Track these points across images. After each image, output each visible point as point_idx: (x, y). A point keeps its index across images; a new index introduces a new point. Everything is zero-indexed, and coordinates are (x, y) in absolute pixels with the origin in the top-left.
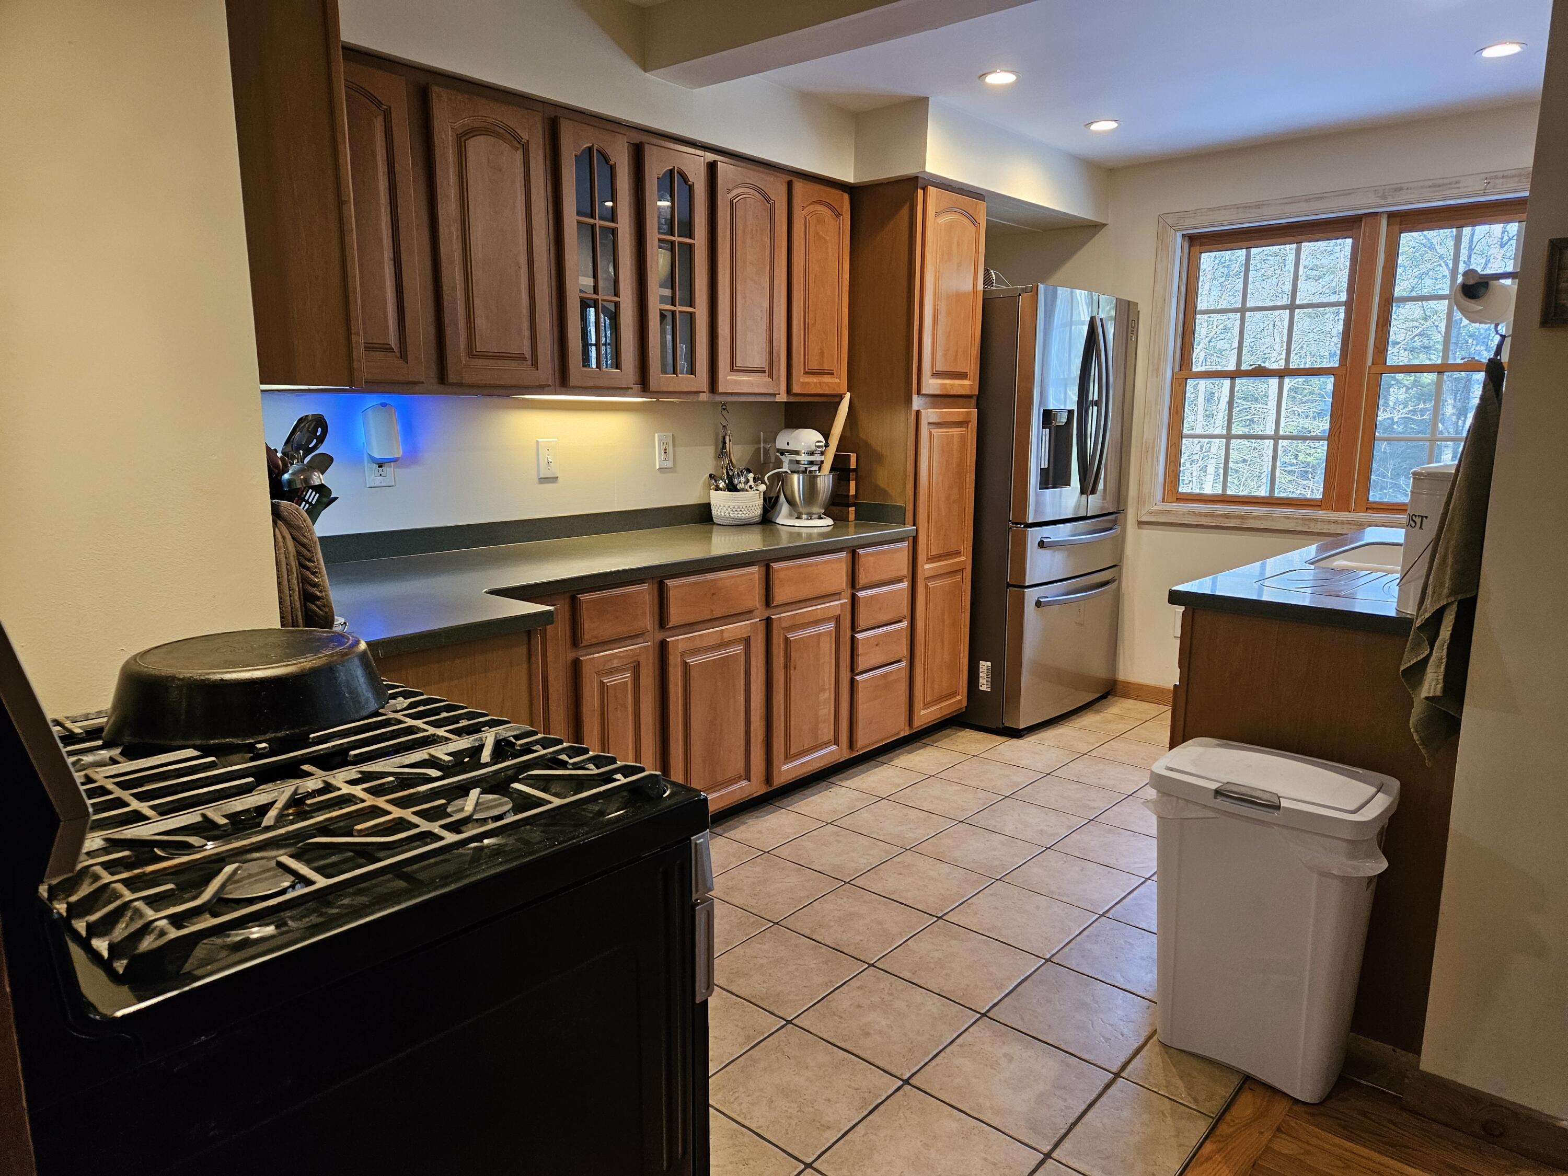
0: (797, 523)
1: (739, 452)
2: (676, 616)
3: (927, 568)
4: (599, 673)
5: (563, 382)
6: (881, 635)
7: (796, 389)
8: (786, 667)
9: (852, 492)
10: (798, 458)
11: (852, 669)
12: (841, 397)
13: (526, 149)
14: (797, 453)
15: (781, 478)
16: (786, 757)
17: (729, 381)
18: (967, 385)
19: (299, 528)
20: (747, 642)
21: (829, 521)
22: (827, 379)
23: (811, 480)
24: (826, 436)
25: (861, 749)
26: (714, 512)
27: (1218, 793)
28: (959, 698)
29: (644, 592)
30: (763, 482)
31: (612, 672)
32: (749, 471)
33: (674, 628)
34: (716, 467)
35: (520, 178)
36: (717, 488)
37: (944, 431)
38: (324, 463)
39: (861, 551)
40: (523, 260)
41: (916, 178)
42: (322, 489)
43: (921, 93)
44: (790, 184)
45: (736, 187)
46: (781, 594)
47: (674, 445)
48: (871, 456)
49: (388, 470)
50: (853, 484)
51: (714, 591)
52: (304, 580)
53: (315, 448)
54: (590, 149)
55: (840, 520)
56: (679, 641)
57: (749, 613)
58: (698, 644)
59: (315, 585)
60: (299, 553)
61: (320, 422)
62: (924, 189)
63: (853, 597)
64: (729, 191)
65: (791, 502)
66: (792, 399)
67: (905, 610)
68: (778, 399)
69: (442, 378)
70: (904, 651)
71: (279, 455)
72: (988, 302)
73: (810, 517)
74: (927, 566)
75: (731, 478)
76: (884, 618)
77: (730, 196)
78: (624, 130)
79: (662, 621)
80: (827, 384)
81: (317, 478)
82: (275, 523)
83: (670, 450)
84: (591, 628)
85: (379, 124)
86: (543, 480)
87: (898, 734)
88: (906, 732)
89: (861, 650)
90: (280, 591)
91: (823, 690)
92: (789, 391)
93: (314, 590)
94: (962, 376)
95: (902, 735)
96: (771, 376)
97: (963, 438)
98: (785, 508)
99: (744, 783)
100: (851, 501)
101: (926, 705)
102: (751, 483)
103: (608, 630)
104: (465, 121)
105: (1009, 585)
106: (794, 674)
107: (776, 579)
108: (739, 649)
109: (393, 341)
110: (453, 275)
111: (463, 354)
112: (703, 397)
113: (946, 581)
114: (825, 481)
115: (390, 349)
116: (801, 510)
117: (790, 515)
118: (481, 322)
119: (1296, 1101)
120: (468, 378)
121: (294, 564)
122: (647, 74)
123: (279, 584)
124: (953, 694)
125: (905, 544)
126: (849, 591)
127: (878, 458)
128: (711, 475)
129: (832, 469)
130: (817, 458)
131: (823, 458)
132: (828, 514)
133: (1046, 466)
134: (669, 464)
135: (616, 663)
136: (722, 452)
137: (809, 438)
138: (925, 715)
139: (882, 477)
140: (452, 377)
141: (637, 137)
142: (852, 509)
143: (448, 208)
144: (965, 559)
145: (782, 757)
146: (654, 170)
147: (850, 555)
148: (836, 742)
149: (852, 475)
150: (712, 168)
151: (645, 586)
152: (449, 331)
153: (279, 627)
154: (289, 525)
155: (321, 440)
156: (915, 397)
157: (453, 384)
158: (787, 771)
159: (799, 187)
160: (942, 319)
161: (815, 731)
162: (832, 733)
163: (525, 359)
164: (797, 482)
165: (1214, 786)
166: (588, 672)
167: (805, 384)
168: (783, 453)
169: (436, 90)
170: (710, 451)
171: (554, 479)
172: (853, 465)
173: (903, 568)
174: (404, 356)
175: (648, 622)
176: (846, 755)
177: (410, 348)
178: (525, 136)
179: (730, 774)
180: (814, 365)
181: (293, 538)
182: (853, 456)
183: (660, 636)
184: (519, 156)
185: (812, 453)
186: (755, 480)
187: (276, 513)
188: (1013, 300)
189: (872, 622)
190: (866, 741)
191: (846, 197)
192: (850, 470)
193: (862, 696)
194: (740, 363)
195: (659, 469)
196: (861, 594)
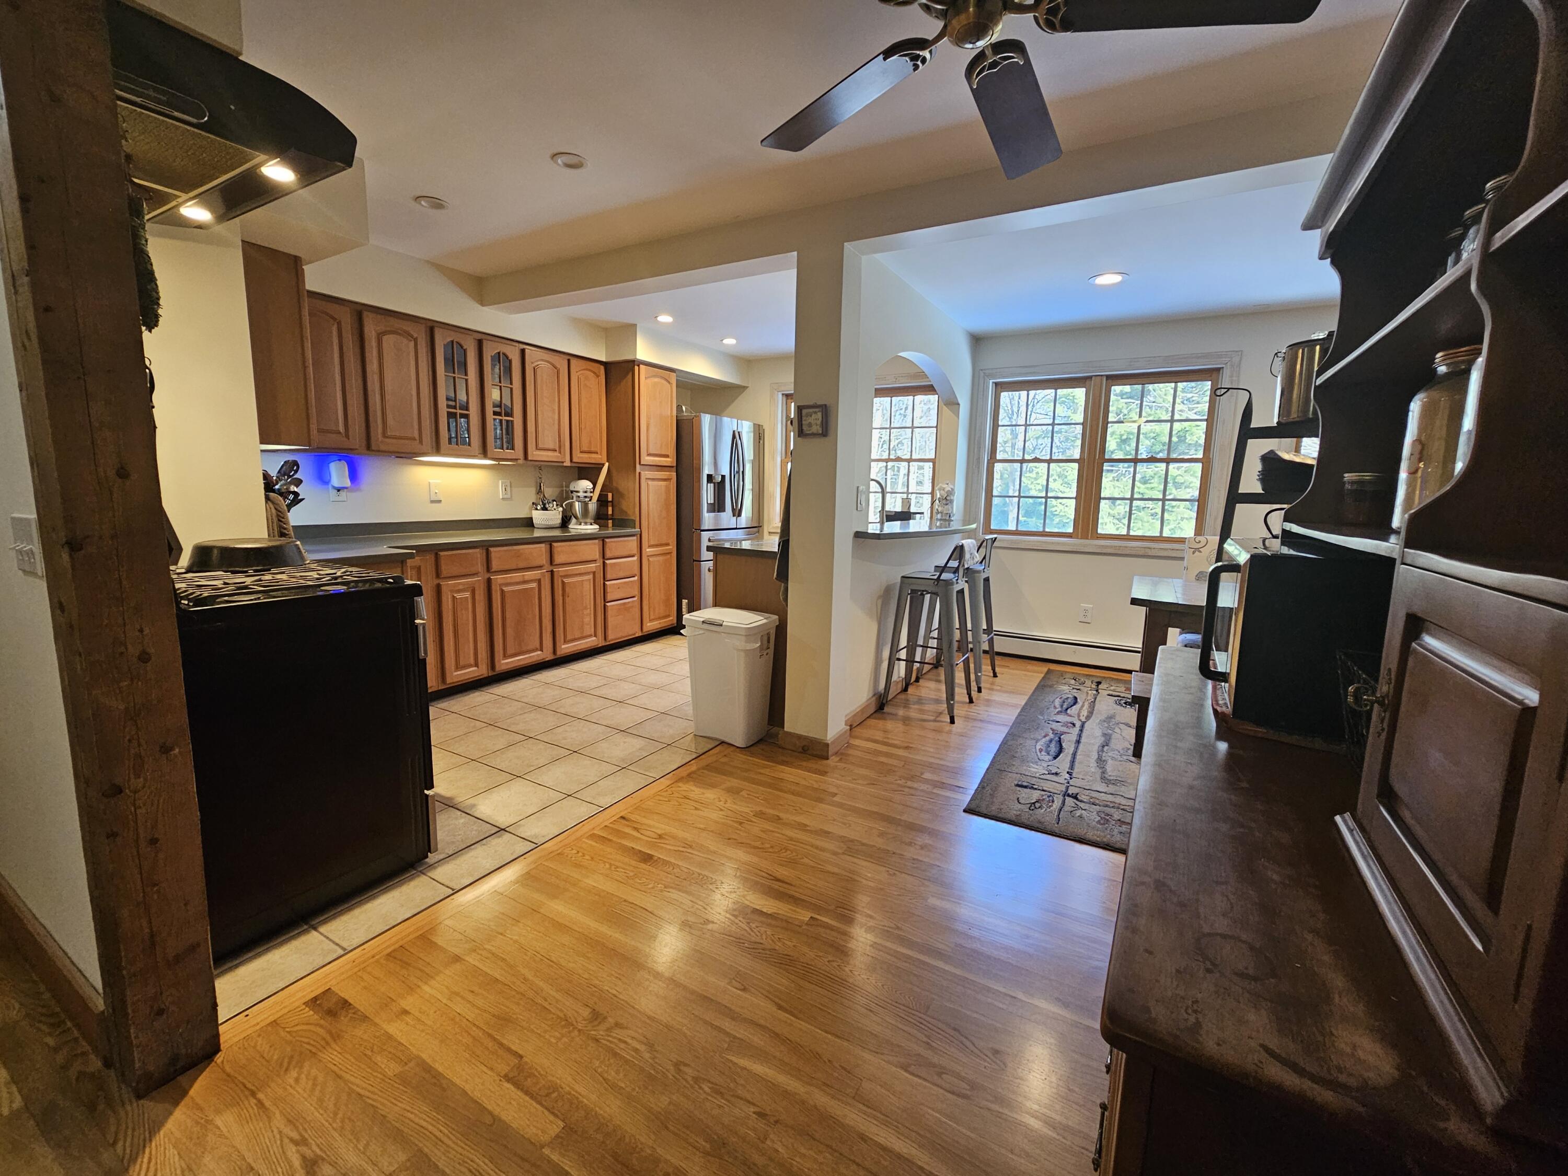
0: (579, 527)
1: (549, 492)
2: (495, 566)
3: (648, 551)
4: (452, 591)
5: (437, 450)
6: (621, 583)
7: (574, 460)
8: (563, 596)
9: (610, 512)
10: (579, 494)
11: (604, 600)
12: (603, 465)
13: (416, 340)
14: (577, 492)
15: (571, 505)
16: (565, 642)
17: (534, 454)
18: (670, 461)
19: (277, 504)
20: (539, 582)
21: (597, 527)
22: (594, 456)
23: (585, 506)
24: (595, 485)
25: (612, 640)
26: (534, 521)
27: (703, 622)
28: (671, 618)
29: (478, 553)
30: (562, 506)
31: (459, 591)
32: (554, 501)
33: (495, 572)
34: (537, 499)
35: (412, 354)
36: (537, 509)
37: (656, 483)
38: (298, 482)
39: (607, 540)
40: (414, 393)
41: (634, 361)
42: (296, 494)
43: (631, 321)
44: (569, 360)
45: (537, 361)
46: (558, 559)
47: (511, 487)
48: (618, 493)
49: (343, 494)
50: (610, 509)
51: (518, 555)
52: (280, 527)
53: (293, 475)
54: (452, 342)
55: (603, 526)
56: (498, 579)
57: (540, 567)
58: (509, 581)
59: (285, 529)
60: (278, 515)
61: (295, 463)
62: (639, 366)
63: (604, 563)
64: (532, 363)
65: (576, 518)
66: (574, 465)
67: (637, 571)
68: (565, 464)
69: (369, 447)
70: (636, 592)
71: (274, 478)
72: (679, 423)
73: (586, 523)
74: (648, 550)
75: (544, 505)
76: (622, 574)
77: (533, 365)
78: (470, 333)
79: (488, 569)
80: (594, 458)
81: (293, 488)
82: (266, 502)
83: (508, 489)
84: (445, 569)
85: (334, 329)
86: (432, 502)
87: (634, 634)
88: (639, 634)
89: (609, 590)
90: (268, 530)
91: (586, 608)
92: (571, 461)
93: (285, 531)
94: (667, 456)
95: (637, 635)
96: (560, 452)
97: (667, 488)
98: (574, 520)
99: (539, 652)
100: (610, 517)
101: (651, 621)
102: (555, 507)
103: (455, 570)
104: (381, 328)
105: (694, 561)
106: (567, 600)
107: (555, 551)
108: (534, 585)
109: (341, 428)
110: (374, 400)
111: (380, 436)
112: (520, 462)
113: (661, 558)
114: (592, 506)
115: (340, 433)
116: (581, 520)
117: (576, 524)
118: (390, 421)
119: (738, 747)
120: (383, 448)
121: (275, 520)
122: (485, 308)
123: (268, 527)
124: (669, 616)
125: (635, 538)
126: (602, 561)
127: (621, 495)
128: (533, 503)
129: (598, 500)
130: (588, 494)
131: (592, 494)
132: (596, 523)
133: (712, 502)
134: (509, 496)
135: (461, 587)
136: (539, 491)
137: (585, 484)
138: (651, 626)
139: (624, 505)
140: (374, 447)
141: (479, 336)
142: (610, 521)
143: (372, 366)
144: (673, 547)
145: (562, 640)
146: (490, 351)
147: (601, 542)
148: (595, 636)
149: (610, 504)
150: (523, 352)
151: (478, 550)
152: (372, 424)
153: (267, 537)
154: (273, 503)
155: (296, 472)
156: (638, 466)
157: (373, 451)
158: (565, 648)
159: (574, 362)
160: (652, 429)
161: (582, 628)
162: (593, 630)
163: (415, 440)
164: (577, 506)
165: (702, 620)
166: (444, 590)
167: (580, 458)
168: (572, 492)
169: (365, 314)
170: (533, 491)
171: (440, 501)
172: (610, 499)
173: (635, 550)
174: (347, 436)
175: (480, 567)
176: (602, 643)
177: (350, 433)
178: (415, 336)
179: (530, 647)
180: (585, 448)
181: (276, 509)
182: (610, 495)
183: (487, 576)
184: (412, 344)
185: (586, 492)
186: (557, 505)
187: (267, 499)
188: (691, 421)
189: (615, 577)
190: (614, 636)
191: (602, 368)
192: (608, 502)
193: (610, 613)
194: (540, 446)
195: (503, 499)
196: (607, 562)
